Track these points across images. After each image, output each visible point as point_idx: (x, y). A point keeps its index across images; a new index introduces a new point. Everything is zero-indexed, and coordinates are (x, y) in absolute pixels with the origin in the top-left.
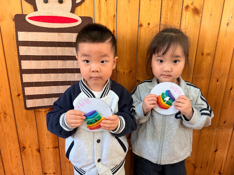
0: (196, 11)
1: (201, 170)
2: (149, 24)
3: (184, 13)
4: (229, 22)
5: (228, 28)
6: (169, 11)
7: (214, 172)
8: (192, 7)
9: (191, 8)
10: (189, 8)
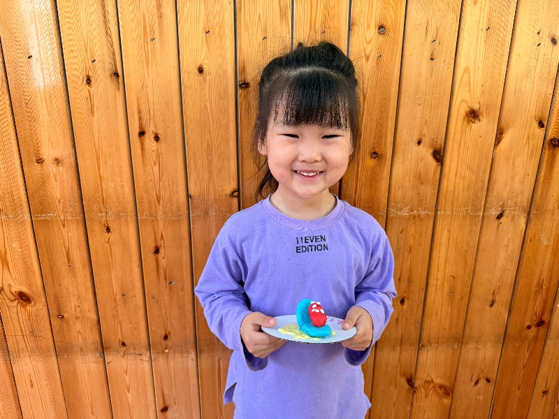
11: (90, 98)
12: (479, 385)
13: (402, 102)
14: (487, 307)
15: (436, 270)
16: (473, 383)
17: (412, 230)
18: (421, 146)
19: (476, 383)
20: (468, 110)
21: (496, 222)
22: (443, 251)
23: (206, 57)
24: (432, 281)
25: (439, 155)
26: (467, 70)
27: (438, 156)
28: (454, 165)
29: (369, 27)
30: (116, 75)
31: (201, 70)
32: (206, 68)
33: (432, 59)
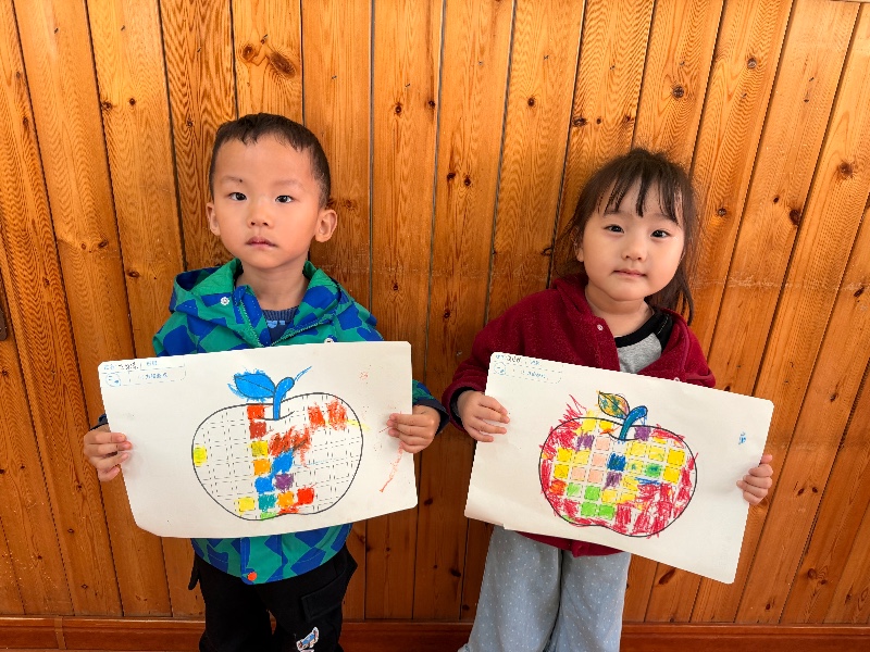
0: (281, 65)
1: (388, 556)
2: (132, 102)
3: (241, 71)
4: (402, 101)
5: (401, 121)
6: (192, 61)
7: (436, 567)
8: (264, 50)
9: (261, 55)
10: (257, 55)
11: (398, 130)
12: (803, 495)
13: (763, 151)
14: (827, 401)
15: (773, 354)
16: (797, 493)
17: (752, 304)
18: (778, 204)
19: (801, 492)
20: (840, 163)
21: (853, 300)
22: (784, 332)
23: (540, 86)
24: (766, 367)
25: (797, 217)
26: (846, 116)
27: (795, 217)
28: (813, 230)
29: (737, 59)
30: (432, 104)
31: (531, 103)
32: (538, 100)
33: (806, 101)
